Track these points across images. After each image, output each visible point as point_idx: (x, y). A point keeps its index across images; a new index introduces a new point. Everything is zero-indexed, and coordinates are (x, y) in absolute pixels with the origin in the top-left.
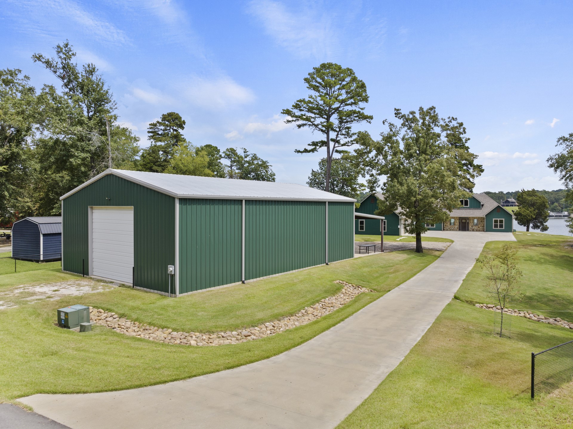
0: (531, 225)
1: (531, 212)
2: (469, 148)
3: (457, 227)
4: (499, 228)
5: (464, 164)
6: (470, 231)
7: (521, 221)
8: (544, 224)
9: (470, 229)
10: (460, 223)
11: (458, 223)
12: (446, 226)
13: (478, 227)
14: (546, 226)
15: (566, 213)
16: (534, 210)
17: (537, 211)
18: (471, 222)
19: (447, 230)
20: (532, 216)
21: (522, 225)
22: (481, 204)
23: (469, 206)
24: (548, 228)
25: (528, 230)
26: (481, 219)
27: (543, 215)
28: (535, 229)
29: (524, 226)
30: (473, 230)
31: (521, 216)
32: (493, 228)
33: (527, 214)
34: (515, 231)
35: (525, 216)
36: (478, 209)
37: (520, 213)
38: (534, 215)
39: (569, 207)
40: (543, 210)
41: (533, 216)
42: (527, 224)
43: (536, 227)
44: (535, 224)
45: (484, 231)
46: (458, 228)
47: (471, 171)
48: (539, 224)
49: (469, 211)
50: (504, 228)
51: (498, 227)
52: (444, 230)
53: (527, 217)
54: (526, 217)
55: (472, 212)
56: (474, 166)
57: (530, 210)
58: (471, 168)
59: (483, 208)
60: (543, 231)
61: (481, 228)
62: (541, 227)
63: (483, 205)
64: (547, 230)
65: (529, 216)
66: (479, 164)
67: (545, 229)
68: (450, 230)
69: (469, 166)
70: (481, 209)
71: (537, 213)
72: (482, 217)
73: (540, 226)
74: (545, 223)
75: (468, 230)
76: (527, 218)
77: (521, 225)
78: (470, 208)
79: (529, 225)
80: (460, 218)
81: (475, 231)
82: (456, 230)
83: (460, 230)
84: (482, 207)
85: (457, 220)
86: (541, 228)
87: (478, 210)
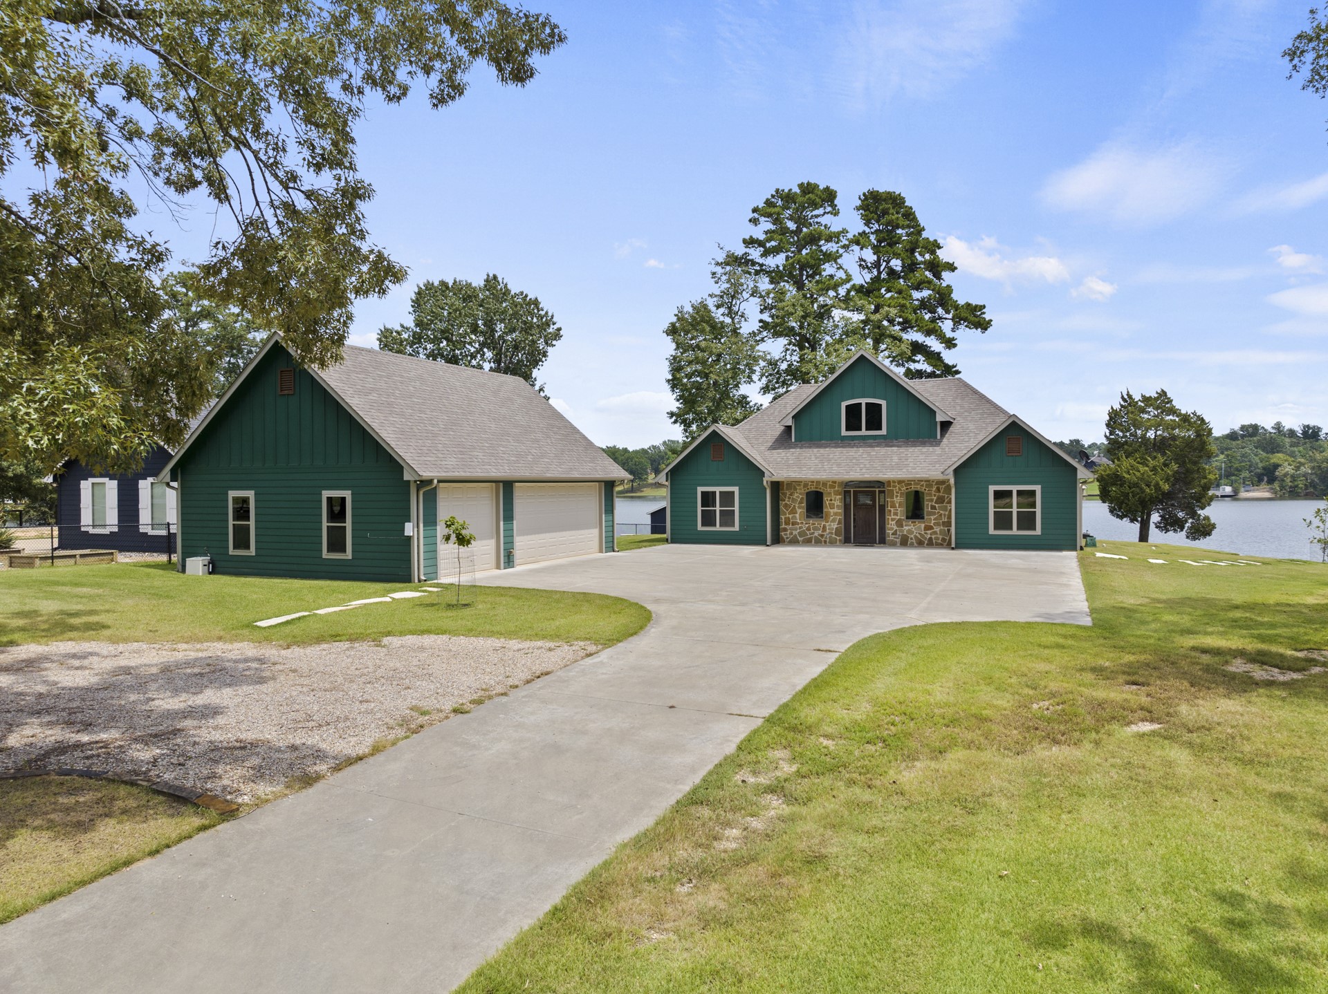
0: (1155, 517)
1: (1154, 469)
2: (939, 248)
3: (835, 526)
4: (1015, 531)
5: (924, 304)
6: (893, 545)
7: (1122, 502)
8: (1199, 512)
9: (891, 538)
10: (846, 508)
11: (841, 511)
12: (787, 523)
13: (928, 528)
14: (1207, 518)
15: (1228, 490)
16: (1166, 465)
17: (1175, 467)
18: (893, 506)
19: (794, 542)
20: (1157, 485)
21: (1126, 516)
22: (939, 418)
23: (884, 432)
24: (1213, 526)
25: (1144, 537)
26: (938, 490)
27: (1196, 483)
28: (1167, 531)
29: (1132, 521)
30: (904, 542)
31: (1121, 485)
32: (992, 531)
33: (1142, 479)
34: (1091, 541)
35: (1136, 485)
36: (923, 444)
37: (1117, 476)
38: (1167, 480)
39: (1234, 475)
40: (1195, 463)
41: (1161, 483)
42: (1143, 513)
43: (1170, 523)
44: (1170, 513)
45: (949, 546)
46: (837, 532)
47: (947, 326)
48: (1181, 515)
49: (882, 451)
50: (1038, 531)
51: (1011, 528)
52: (777, 540)
53: (1141, 489)
54: (1138, 490)
55: (895, 459)
56: (956, 307)
57: (1152, 463)
58: (947, 316)
59: (945, 440)
60: (1194, 539)
61: (937, 529)
62: (1187, 525)
63: (946, 425)
64: (1209, 534)
65: (1148, 486)
66: (974, 302)
67: (1203, 530)
68: (808, 542)
69: (940, 310)
70: (938, 443)
71: (1174, 476)
72: (941, 477)
73: (1186, 521)
74: (1203, 508)
75: (883, 541)
76: (1143, 491)
77: (1121, 517)
78: (886, 441)
79: (1149, 516)
80: (847, 484)
81: (912, 546)
82: (832, 543)
83: (847, 541)
84: (943, 435)
85: (837, 493)
86: (1190, 528)
87: (925, 449)
